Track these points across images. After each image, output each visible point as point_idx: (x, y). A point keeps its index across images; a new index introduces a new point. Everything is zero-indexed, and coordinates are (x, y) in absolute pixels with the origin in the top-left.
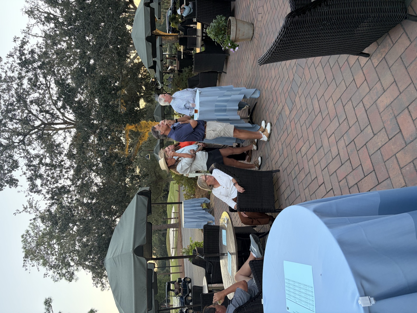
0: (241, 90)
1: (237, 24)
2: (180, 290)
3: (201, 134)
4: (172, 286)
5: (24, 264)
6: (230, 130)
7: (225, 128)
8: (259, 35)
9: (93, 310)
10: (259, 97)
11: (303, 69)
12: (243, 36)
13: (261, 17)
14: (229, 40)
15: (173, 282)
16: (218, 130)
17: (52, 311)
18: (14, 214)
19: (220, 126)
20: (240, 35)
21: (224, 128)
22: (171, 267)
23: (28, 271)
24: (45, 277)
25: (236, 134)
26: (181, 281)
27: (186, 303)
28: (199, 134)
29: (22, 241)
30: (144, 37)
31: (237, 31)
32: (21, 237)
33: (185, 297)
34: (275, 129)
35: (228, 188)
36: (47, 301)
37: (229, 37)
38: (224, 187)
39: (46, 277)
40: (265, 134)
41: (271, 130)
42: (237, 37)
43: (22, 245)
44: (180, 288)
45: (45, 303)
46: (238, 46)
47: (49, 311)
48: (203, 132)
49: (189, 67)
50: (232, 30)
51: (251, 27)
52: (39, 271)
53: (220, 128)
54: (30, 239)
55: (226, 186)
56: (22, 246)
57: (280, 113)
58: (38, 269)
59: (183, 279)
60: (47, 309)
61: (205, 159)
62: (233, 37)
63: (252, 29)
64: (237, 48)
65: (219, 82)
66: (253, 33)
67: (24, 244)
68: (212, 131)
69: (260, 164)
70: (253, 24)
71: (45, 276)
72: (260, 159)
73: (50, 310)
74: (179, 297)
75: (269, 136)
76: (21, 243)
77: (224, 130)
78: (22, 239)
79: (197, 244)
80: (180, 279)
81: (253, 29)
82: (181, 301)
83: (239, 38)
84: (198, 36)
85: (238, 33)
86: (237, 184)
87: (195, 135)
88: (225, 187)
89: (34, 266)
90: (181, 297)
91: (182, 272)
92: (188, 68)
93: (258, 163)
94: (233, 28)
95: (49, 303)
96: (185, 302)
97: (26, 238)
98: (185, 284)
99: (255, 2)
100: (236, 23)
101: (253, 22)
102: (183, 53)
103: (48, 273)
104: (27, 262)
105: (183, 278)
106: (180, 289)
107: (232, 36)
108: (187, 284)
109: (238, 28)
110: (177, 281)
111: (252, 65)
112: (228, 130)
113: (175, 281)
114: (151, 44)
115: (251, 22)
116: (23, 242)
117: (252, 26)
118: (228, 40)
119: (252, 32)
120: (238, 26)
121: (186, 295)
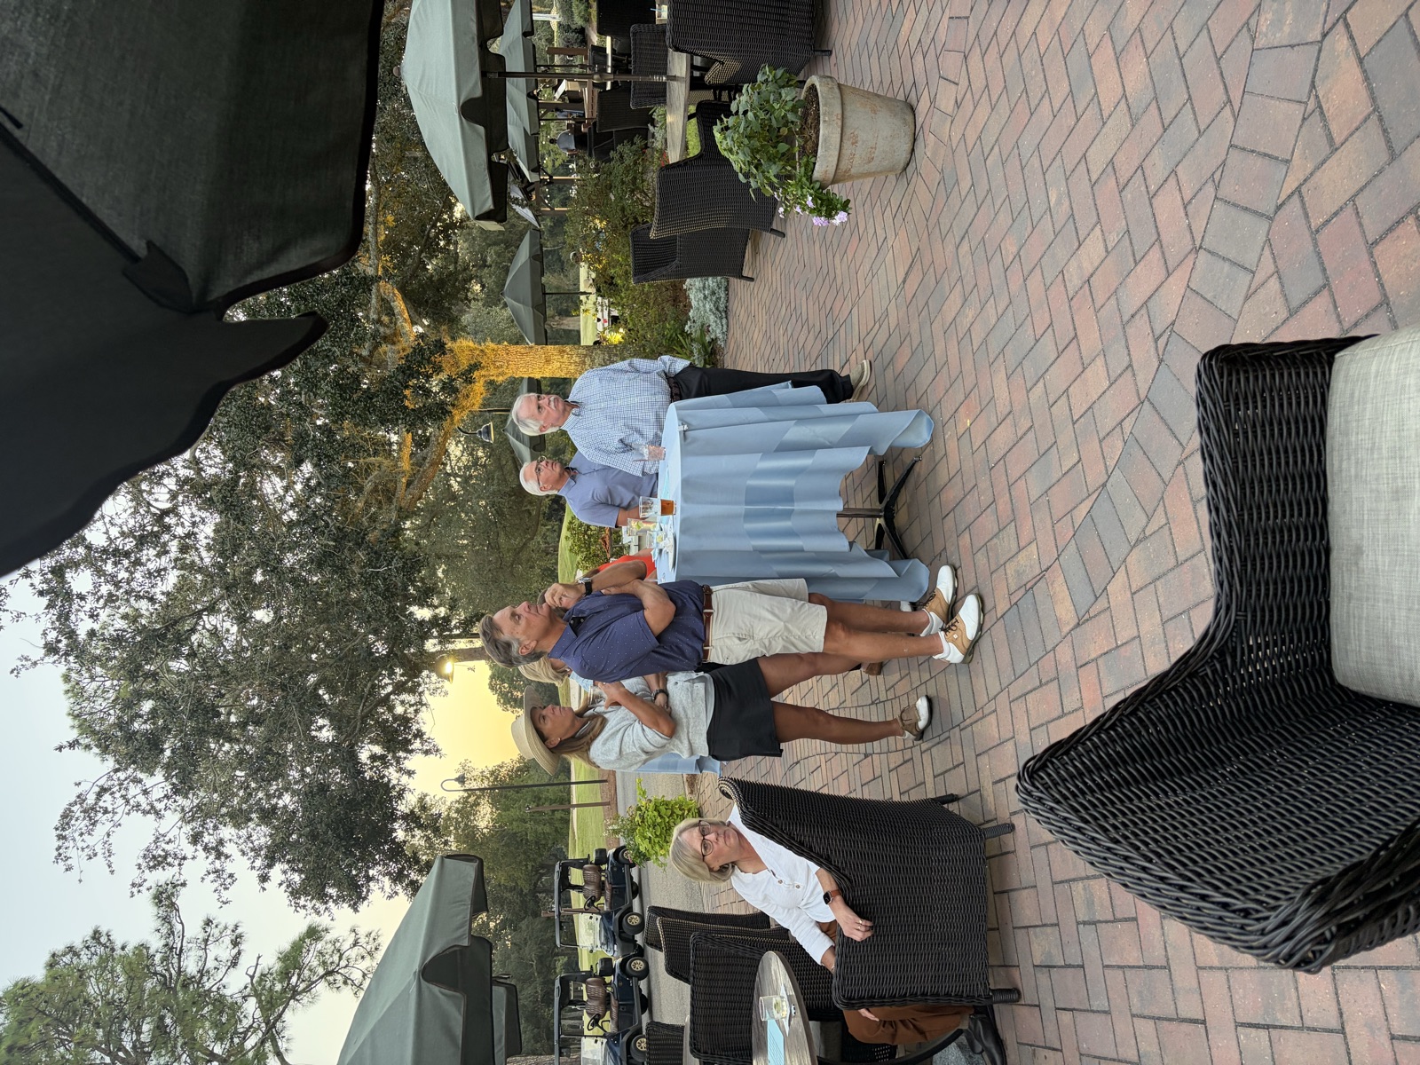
0: (856, 415)
1: (847, 114)
2: (601, 887)
3: (688, 651)
4: (576, 876)
5: (61, 851)
6: (809, 633)
7: (789, 626)
8: (938, 177)
9: (314, 928)
10: (927, 445)
11: (1162, 486)
12: (869, 162)
13: (953, 102)
14: (810, 179)
15: (580, 864)
16: (761, 634)
17: (182, 923)
18: (12, 672)
19: (770, 617)
20: (857, 161)
21: (786, 627)
22: (574, 787)
23: (74, 873)
24: (136, 893)
25: (833, 645)
26: (606, 861)
27: (623, 935)
28: (682, 653)
29: (67, 692)
30: (455, 104)
31: (847, 144)
32: (61, 680)
33: (618, 915)
34: (998, 632)
35: (798, 887)
36: (161, 893)
37: (810, 168)
38: (781, 882)
39: (139, 891)
40: (954, 641)
41: (980, 627)
42: (843, 166)
43: (66, 704)
44: (603, 879)
45: (155, 898)
46: (845, 206)
47: (169, 923)
48: (698, 646)
49: (637, 140)
50: (825, 140)
51: (905, 123)
52: (112, 872)
53: (767, 629)
54: (94, 685)
55: (792, 879)
56: (67, 710)
57: (1029, 589)
58: (110, 866)
59: (610, 852)
60: (164, 919)
61: (703, 715)
62: (824, 168)
63: (909, 131)
64: (841, 217)
65: (756, 252)
66: (913, 150)
67: (72, 700)
68: (737, 641)
69: (921, 724)
70: (913, 110)
71: (135, 890)
72: (922, 705)
73: (174, 921)
74: (599, 917)
75: (971, 650)
76: (64, 697)
77: (786, 634)
78: (67, 687)
79: (662, 808)
80: (601, 852)
81: (910, 133)
82: (606, 930)
83: (853, 171)
84: (674, 78)
85: (847, 152)
86: (839, 898)
87: (663, 658)
88: (787, 880)
89: (95, 855)
90: (607, 917)
91: (608, 804)
92: (633, 144)
93: (916, 724)
94: (828, 132)
95: (168, 898)
96: (620, 933)
97: (77, 684)
98: (620, 869)
99: (924, 11)
100: (840, 112)
101: (914, 103)
102: (613, 59)
103: (145, 880)
104: (67, 844)
105: (614, 850)
106: (603, 882)
107: (824, 166)
108: (625, 869)
109: (848, 131)
110: (593, 858)
111: (900, 281)
112: (804, 631)
113: (587, 861)
114: (481, 129)
115: (901, 97)
116: (70, 694)
117: (909, 118)
118: (804, 179)
119: (907, 147)
120: (849, 122)
121: (624, 908)
